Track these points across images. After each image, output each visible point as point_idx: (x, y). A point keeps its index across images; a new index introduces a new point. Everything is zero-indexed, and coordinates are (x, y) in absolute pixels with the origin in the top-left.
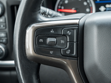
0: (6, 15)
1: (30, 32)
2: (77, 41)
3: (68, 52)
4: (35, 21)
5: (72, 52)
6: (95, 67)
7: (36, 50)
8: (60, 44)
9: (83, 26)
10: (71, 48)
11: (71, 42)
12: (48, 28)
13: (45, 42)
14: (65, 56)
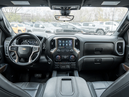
4: (11, 45)
5: (16, 50)
7: (11, 49)
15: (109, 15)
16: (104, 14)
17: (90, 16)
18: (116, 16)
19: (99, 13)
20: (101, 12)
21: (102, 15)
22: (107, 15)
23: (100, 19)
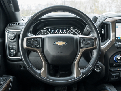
0: (16, 38)
1: (25, 40)
2: (41, 43)
3: (38, 46)
4: (27, 36)
5: (39, 46)
6: (47, 51)
7: (27, 45)
8: (35, 44)
9: (43, 38)
10: (39, 45)
11: (39, 43)
12: (31, 39)
13: (30, 43)
14: (37, 47)
15: (105, 7)
16: (99, 5)
17: (86, 9)
18: (113, 7)
19: (95, 5)
20: (96, 4)
21: (98, 7)
22: (104, 7)
23: (96, 11)
